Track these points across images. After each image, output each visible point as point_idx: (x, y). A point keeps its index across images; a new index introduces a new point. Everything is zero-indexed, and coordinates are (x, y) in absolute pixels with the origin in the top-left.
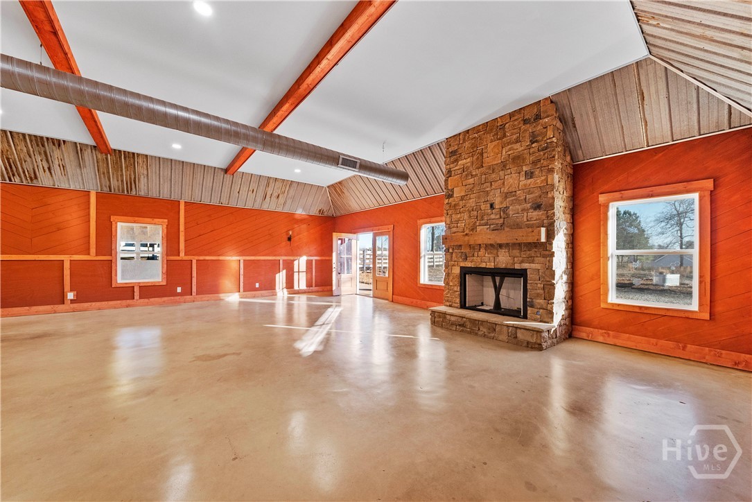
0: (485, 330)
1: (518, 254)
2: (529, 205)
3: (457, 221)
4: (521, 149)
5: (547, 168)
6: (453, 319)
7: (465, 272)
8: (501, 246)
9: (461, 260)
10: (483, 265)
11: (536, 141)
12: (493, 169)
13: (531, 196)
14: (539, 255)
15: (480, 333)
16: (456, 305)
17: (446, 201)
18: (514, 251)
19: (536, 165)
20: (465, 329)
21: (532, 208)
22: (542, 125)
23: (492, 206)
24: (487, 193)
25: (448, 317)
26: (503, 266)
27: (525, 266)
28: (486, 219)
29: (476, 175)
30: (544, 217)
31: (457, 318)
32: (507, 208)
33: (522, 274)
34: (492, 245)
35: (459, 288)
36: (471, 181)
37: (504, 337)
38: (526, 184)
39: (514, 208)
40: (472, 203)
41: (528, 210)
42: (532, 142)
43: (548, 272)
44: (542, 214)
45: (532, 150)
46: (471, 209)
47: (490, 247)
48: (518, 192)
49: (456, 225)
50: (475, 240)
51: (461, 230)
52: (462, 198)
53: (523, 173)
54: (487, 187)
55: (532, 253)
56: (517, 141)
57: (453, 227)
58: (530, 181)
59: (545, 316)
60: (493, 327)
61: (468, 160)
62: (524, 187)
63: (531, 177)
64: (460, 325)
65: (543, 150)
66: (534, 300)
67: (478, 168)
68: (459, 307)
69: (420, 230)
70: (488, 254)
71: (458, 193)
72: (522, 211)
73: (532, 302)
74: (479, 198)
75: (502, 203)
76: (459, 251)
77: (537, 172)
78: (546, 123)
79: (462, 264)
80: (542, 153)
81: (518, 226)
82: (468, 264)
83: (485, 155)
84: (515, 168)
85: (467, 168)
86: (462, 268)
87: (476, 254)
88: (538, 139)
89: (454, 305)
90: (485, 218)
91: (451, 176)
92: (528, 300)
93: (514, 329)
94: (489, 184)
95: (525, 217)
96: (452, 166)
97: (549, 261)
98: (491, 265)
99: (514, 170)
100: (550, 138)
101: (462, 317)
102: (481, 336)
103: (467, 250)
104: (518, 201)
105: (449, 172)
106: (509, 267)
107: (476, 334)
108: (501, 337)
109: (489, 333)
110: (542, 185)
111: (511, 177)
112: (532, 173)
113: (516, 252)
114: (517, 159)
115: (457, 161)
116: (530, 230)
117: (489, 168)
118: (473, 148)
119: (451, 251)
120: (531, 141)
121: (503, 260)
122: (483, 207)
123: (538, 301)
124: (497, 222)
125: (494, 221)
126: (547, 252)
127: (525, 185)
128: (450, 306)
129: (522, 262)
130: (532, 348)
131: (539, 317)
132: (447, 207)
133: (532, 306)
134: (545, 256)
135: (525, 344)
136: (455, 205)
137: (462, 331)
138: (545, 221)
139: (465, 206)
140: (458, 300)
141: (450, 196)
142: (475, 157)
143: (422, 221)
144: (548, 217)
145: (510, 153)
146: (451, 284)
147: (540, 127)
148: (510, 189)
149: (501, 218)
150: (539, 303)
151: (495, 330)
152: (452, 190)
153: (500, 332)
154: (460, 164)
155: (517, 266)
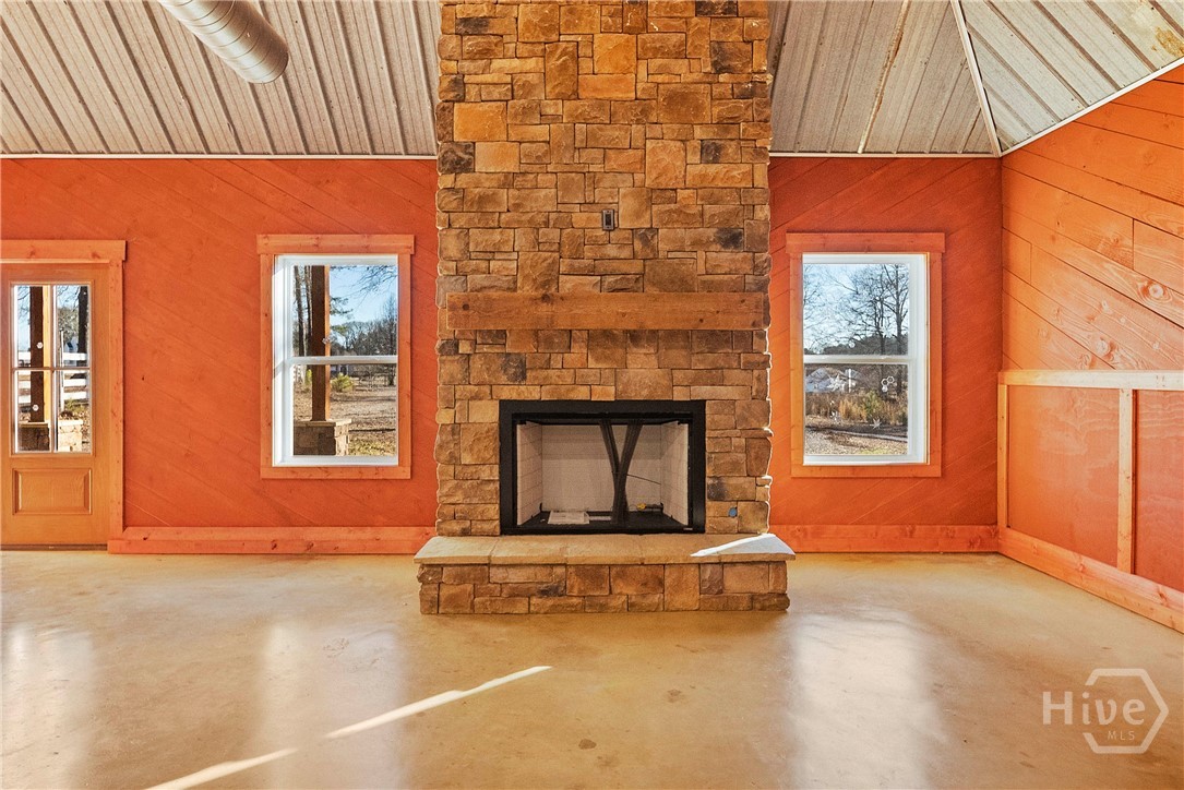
0: (630, 590)
1: (683, 362)
2: (711, 232)
3: (491, 253)
4: (691, 77)
5: (752, 144)
6: (516, 576)
7: (515, 415)
8: (634, 337)
9: (504, 379)
10: (581, 394)
11: (729, 70)
12: (610, 111)
13: (716, 209)
14: (735, 365)
15: (619, 601)
16: (487, 527)
17: (446, 181)
18: (673, 353)
19: (727, 131)
20: (563, 601)
21: (718, 240)
22: (742, 33)
23: (609, 222)
24: (593, 181)
25: (497, 575)
26: (643, 395)
27: (701, 392)
28: (588, 254)
29: (556, 118)
30: (747, 267)
31: (531, 571)
32: (653, 230)
33: (692, 415)
34: (607, 335)
35: (496, 469)
36: (541, 131)
37: (689, 598)
38: (705, 175)
39: (671, 234)
40: (544, 199)
41: (709, 243)
42: (719, 68)
43: (756, 407)
44: (744, 258)
45: (717, 90)
46: (541, 219)
47: (602, 339)
48: (682, 194)
49: (484, 265)
50: (573, 317)
51: (504, 281)
52: (508, 181)
53: (697, 144)
54: (591, 159)
55: (717, 357)
56: (680, 53)
57: (476, 271)
58: (713, 169)
59: (750, 516)
60: (654, 576)
61: (531, 63)
62: (698, 183)
63: (715, 161)
64: (544, 593)
65: (743, 96)
66: (724, 481)
67: (564, 98)
68: (498, 530)
69: (270, 270)
70: (597, 360)
71: (490, 161)
72: (693, 244)
73: (721, 484)
74: (566, 189)
75: (638, 215)
76: (497, 350)
77: (731, 148)
78: (752, 29)
79: (510, 393)
80: (742, 103)
81: (681, 285)
82: (530, 392)
83: (585, 65)
84: (676, 126)
85: (528, 88)
86: (504, 405)
87: (556, 361)
88: (733, 63)
89: (478, 526)
90: (588, 252)
91: (462, 100)
92: (709, 481)
93: (718, 567)
94: (598, 154)
95: (701, 263)
96: (467, 65)
97: (758, 379)
98: (606, 393)
99: (670, 129)
100: (759, 72)
101: (552, 566)
102: (618, 611)
103: (527, 349)
104: (683, 217)
105: (458, 84)
106: (660, 396)
107: (602, 609)
108: (680, 600)
109: (644, 596)
110: (743, 185)
111: (665, 147)
112: (718, 149)
113: (677, 355)
114: (679, 102)
115: (486, 54)
116: (737, 297)
117: (600, 104)
118: (546, 31)
119: (464, 348)
120: (714, 64)
121: (642, 376)
122: (579, 218)
123: (733, 481)
124: (625, 267)
125: (615, 264)
126: (757, 358)
127: (703, 177)
128: (465, 533)
129: (695, 382)
130: (763, 609)
131: (735, 521)
132: (451, 202)
133: (719, 496)
134: (749, 367)
135: (745, 604)
136: (483, 199)
137: (554, 610)
138: (749, 279)
139: (517, 206)
140: (493, 511)
141: (462, 166)
142: (554, 63)
143: (276, 240)
144: (755, 267)
145: (660, 78)
146: (467, 459)
147: (734, 36)
148: (661, 179)
149: (634, 257)
150: (736, 487)
151: (661, 583)
152: (470, 148)
153: (679, 586)
154: (500, 70)
155: (679, 395)
